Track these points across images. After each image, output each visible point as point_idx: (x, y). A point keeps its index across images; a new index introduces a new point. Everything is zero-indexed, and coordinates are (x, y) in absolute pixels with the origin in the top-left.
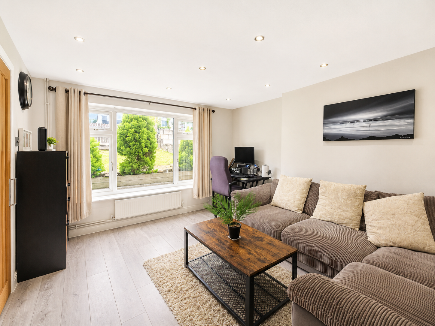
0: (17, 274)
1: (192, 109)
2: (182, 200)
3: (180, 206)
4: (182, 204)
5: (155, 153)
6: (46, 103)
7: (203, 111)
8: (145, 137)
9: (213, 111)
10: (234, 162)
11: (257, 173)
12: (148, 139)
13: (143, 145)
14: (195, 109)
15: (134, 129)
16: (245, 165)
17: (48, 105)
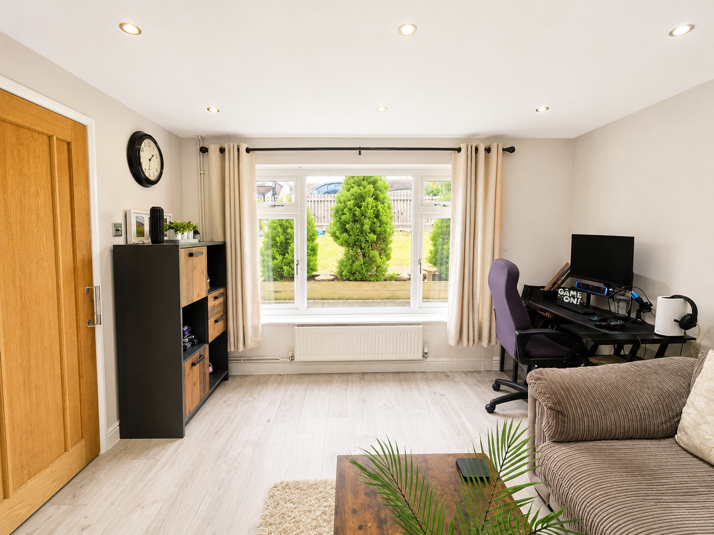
0: (119, 425)
1: (453, 151)
2: (424, 344)
3: (419, 356)
4: (425, 355)
5: (391, 241)
6: (199, 172)
7: (476, 153)
8: (370, 213)
9: (512, 150)
10: (567, 277)
11: (638, 316)
12: (377, 216)
13: (367, 227)
14: (459, 150)
15: (352, 202)
16: (601, 285)
17: (202, 174)
